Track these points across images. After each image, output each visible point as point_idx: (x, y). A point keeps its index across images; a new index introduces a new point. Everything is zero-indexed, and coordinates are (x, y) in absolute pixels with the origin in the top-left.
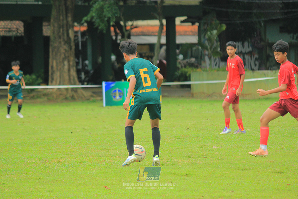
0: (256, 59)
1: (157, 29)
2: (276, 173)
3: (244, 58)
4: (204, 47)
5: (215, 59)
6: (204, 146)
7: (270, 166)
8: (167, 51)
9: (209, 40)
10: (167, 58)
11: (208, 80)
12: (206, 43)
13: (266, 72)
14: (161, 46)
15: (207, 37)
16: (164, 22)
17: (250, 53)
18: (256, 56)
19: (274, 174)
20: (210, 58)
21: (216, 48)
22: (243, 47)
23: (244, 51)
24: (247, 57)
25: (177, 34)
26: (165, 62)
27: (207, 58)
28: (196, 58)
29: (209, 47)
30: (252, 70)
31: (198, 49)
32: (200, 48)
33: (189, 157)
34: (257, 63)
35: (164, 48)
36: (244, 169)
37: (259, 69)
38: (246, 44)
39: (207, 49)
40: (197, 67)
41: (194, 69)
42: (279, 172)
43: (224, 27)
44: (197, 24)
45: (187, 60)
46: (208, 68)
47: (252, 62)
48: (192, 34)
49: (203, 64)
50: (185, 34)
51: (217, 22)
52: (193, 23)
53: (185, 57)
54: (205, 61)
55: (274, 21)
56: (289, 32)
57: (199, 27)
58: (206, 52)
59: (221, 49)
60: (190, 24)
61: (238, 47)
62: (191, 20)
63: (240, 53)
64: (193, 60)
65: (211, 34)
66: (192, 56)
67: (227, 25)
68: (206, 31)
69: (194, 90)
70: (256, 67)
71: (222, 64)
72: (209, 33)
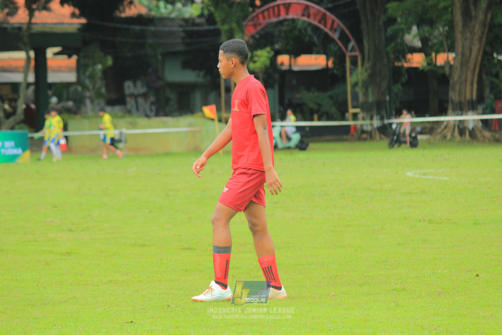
0: (152, 103)
1: (23, 63)
2: (184, 249)
3: (137, 102)
4: (85, 87)
5: (99, 104)
6: (89, 216)
8: (36, 92)
9: (92, 77)
10: (36, 101)
12: (87, 82)
13: (165, 119)
14: (29, 85)
15: (88, 73)
16: (32, 54)
17: (145, 96)
19: (180, 250)
20: (92, 101)
21: (100, 89)
22: (135, 86)
23: (136, 92)
24: (140, 100)
25: (49, 70)
26: (33, 106)
27: (88, 102)
28: (75, 101)
29: (91, 87)
30: (147, 116)
31: (76, 90)
32: (80, 88)
33: (70, 231)
34: (154, 108)
35: (32, 88)
36: (143, 246)
37: (157, 115)
38: (139, 83)
39: (88, 89)
40: (75, 113)
41: (72, 116)
42: (187, 249)
43: (110, 62)
44: (75, 57)
45: (63, 104)
46: (90, 113)
47: (147, 106)
48: (69, 70)
49: (83, 109)
50: (59, 70)
51: (101, 54)
52: (70, 56)
53: (60, 100)
54: (85, 105)
55: (175, 54)
56: (193, 68)
57: (78, 61)
58: (88, 94)
59: (107, 90)
60: (65, 57)
61: (129, 87)
62: (67, 51)
63: (132, 95)
64: (70, 104)
65: (94, 70)
66: (68, 99)
67: (115, 60)
68: (86, 66)
69: (73, 143)
70: (153, 113)
71: (108, 109)
72: (90, 69)
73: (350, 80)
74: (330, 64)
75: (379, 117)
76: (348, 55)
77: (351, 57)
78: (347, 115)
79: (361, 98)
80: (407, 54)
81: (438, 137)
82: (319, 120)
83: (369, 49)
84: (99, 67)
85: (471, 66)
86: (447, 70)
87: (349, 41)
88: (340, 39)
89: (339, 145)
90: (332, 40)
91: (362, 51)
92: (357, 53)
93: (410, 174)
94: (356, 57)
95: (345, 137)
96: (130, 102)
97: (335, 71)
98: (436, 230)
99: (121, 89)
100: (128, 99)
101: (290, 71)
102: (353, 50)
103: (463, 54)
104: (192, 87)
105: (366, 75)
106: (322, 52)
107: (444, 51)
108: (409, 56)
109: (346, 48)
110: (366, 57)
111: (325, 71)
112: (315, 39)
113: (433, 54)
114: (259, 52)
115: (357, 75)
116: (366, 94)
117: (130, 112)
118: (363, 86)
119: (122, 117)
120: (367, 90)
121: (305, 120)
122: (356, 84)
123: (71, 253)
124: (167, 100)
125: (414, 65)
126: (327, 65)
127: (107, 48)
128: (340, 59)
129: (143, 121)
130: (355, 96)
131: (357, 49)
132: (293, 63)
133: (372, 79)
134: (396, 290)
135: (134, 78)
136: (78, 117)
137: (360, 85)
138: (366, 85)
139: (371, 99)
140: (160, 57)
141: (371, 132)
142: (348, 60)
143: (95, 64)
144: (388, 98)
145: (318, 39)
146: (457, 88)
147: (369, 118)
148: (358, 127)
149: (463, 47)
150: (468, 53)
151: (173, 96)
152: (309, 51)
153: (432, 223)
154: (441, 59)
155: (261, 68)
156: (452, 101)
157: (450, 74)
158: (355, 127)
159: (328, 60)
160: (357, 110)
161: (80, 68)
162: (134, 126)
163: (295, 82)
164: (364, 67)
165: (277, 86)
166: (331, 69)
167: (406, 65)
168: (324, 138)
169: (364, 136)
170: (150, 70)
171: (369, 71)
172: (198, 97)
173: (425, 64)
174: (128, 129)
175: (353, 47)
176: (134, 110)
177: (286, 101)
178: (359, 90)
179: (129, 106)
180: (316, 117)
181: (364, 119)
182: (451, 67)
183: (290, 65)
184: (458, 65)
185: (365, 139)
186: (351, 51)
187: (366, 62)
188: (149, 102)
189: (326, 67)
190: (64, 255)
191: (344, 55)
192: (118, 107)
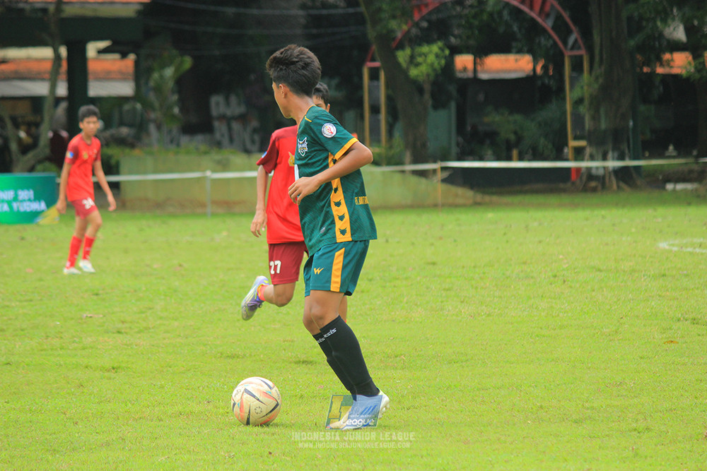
0: (255, 131)
1: (48, 66)
2: (298, 362)
3: (230, 129)
4: (147, 105)
5: (170, 131)
6: (150, 309)
7: (285, 350)
8: (70, 111)
9: (158, 90)
10: (70, 126)
11: (156, 171)
12: (152, 97)
14: (58, 100)
15: (152, 84)
16: (63, 51)
17: (242, 118)
19: (293, 364)
20: (159, 127)
21: (170, 108)
22: (228, 103)
23: (229, 113)
24: (236, 126)
25: (90, 77)
26: (64, 134)
27: (152, 128)
28: (132, 126)
29: (157, 104)
30: (247, 152)
31: (134, 109)
32: (139, 106)
33: (119, 332)
34: (257, 138)
35: (64, 105)
36: (233, 357)
37: (261, 150)
38: (233, 99)
39: (154, 109)
40: (132, 146)
41: (127, 151)
42: (303, 362)
43: (188, 62)
44: (132, 57)
45: (113, 131)
46: (156, 146)
47: (247, 137)
48: (122, 77)
49: (145, 139)
50: (107, 77)
51: (175, 52)
52: (124, 55)
53: (107, 126)
54: (148, 134)
57: (137, 63)
58: (153, 115)
59: (181, 110)
60: (117, 56)
61: (218, 104)
62: (119, 48)
63: (222, 117)
64: (125, 131)
65: (162, 77)
66: (122, 123)
67: (196, 59)
68: (150, 71)
69: (128, 193)
70: (256, 147)
71: (185, 140)
72: (156, 75)
73: (570, 96)
74: (539, 69)
75: (616, 155)
76: (568, 54)
77: (571, 57)
78: (566, 150)
79: (588, 124)
80: (664, 53)
82: (521, 159)
83: (601, 45)
84: (169, 72)
87: (569, 32)
88: (554, 28)
89: (553, 199)
90: (542, 31)
91: (590, 49)
92: (582, 52)
93: (663, 245)
94: (581, 57)
95: (562, 185)
96: (220, 128)
97: (547, 81)
99: (205, 108)
100: (216, 124)
101: (476, 80)
102: (575, 46)
105: (596, 86)
106: (525, 49)
108: (666, 56)
109: (565, 43)
110: (597, 59)
111: (530, 80)
112: (515, 28)
113: (706, 54)
114: (425, 49)
115: (582, 87)
116: (595, 118)
117: (219, 145)
118: (591, 103)
119: (206, 153)
120: (597, 110)
121: (498, 159)
122: (580, 101)
123: (118, 368)
125: (675, 71)
126: (534, 70)
127: (184, 42)
128: (555, 59)
129: (238, 159)
130: (578, 120)
131: (582, 45)
132: (479, 68)
133: (605, 94)
134: (635, 430)
135: (226, 89)
136: (136, 152)
137: (586, 102)
138: (596, 103)
139: (603, 125)
141: (604, 177)
142: (567, 62)
143: (163, 66)
144: (631, 123)
145: (520, 28)
147: (600, 156)
148: (583, 170)
152: (504, 49)
153: (697, 323)
155: (428, 75)
158: (578, 170)
159: (535, 61)
160: (582, 143)
161: (140, 75)
162: (225, 166)
163: (481, 97)
164: (593, 74)
165: (453, 105)
166: (541, 77)
167: (660, 70)
168: (527, 187)
169: (593, 184)
170: (252, 77)
171: (601, 80)
173: (692, 69)
174: (214, 171)
176: (226, 141)
177: (469, 128)
178: (583, 109)
179: (218, 136)
180: (515, 153)
181: (592, 158)
183: (475, 71)
185: (594, 190)
186: (572, 48)
187: (596, 65)
188: (249, 129)
189: (532, 73)
190: (108, 371)
191: (562, 55)
192: (200, 137)
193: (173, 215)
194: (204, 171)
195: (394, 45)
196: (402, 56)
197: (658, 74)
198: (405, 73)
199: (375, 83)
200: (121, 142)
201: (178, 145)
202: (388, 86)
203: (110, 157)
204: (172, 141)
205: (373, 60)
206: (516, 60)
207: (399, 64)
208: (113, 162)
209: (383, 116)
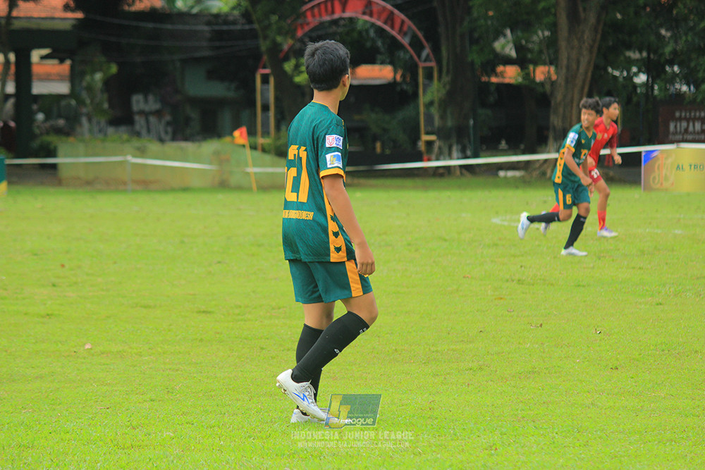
0: (168, 124)
2: (199, 312)
3: (147, 122)
4: (81, 102)
5: (99, 123)
8: (17, 106)
9: (89, 89)
10: (17, 117)
11: (87, 155)
12: (84, 95)
13: (183, 144)
14: (7, 97)
15: (84, 84)
16: (12, 57)
17: (158, 113)
18: (168, 118)
19: (195, 314)
20: (90, 120)
21: (100, 103)
22: (146, 101)
23: (147, 108)
24: (152, 119)
25: (34, 78)
26: (12, 124)
27: (84, 120)
28: (67, 118)
29: (88, 101)
30: (162, 141)
31: (69, 105)
32: (73, 102)
33: (54, 285)
34: (170, 129)
35: (12, 101)
36: (146, 307)
37: (174, 139)
38: (151, 98)
39: (85, 104)
40: (68, 135)
41: (64, 138)
42: (204, 312)
43: (114, 69)
44: (68, 62)
45: (52, 122)
46: (87, 136)
47: (161, 128)
48: (60, 78)
49: (78, 130)
50: (47, 78)
51: (103, 59)
52: (62, 61)
53: (48, 118)
54: (81, 125)
55: (198, 61)
56: (222, 79)
57: (72, 68)
58: (84, 110)
59: (111, 106)
60: (55, 62)
61: (138, 102)
62: (58, 54)
63: (142, 113)
64: (61, 122)
65: (93, 79)
66: (60, 116)
67: (120, 65)
68: (83, 74)
69: (64, 173)
70: (169, 137)
71: (111, 130)
72: (88, 78)
73: (423, 99)
74: (398, 78)
75: (460, 147)
76: (421, 65)
77: (424, 68)
78: (419, 143)
79: (437, 122)
80: (498, 66)
81: (535, 174)
82: (383, 149)
83: (448, 58)
84: (98, 76)
85: (579, 82)
86: (548, 88)
87: (422, 47)
88: (410, 44)
90: (401, 46)
91: (439, 62)
92: (433, 64)
93: (496, 221)
94: (432, 68)
95: (416, 172)
96: (140, 121)
97: (405, 87)
98: (526, 293)
99: (127, 105)
100: (137, 118)
102: (427, 59)
103: (568, 68)
104: (220, 103)
105: (443, 92)
106: (388, 60)
107: (544, 64)
108: (500, 68)
109: (419, 56)
110: (445, 69)
111: (392, 85)
112: (379, 43)
113: (531, 67)
115: (433, 93)
116: (443, 117)
117: (138, 134)
118: (440, 105)
119: (128, 141)
120: (445, 112)
122: (431, 103)
123: (52, 315)
124: (188, 120)
125: (507, 81)
126: (395, 78)
127: (111, 51)
128: (411, 69)
129: (154, 147)
130: (429, 119)
131: (433, 59)
133: (451, 98)
134: (471, 369)
135: (145, 91)
136: (71, 139)
137: (436, 105)
138: (444, 105)
139: (450, 123)
140: (178, 64)
142: (421, 72)
143: (94, 71)
144: (471, 122)
145: (383, 43)
146: (561, 110)
149: (569, 59)
150: (574, 66)
151: (194, 115)
152: (372, 61)
153: (522, 284)
154: (540, 73)
156: (554, 128)
157: (552, 93)
158: (429, 158)
159: (395, 72)
160: (432, 138)
161: (74, 77)
162: (142, 152)
164: (442, 81)
166: (400, 84)
167: (494, 80)
169: (441, 171)
170: (166, 80)
171: (448, 87)
172: (226, 117)
173: (520, 80)
174: (134, 156)
175: (428, 55)
176: (144, 132)
178: (434, 111)
179: (137, 127)
180: (378, 145)
182: (553, 83)
184: (562, 81)
185: (441, 176)
186: (426, 60)
187: (444, 75)
188: (163, 122)
189: (393, 80)
190: (43, 317)
191: (416, 66)
192: (123, 128)
193: (101, 191)
194: (126, 155)
195: (281, 55)
196: (288, 66)
197: (493, 83)
198: (290, 78)
199: (266, 87)
200: (59, 131)
201: (106, 135)
202: (277, 88)
203: (49, 144)
204: (100, 131)
205: (264, 67)
206: (381, 70)
207: (285, 72)
208: (52, 147)
209: (272, 113)
